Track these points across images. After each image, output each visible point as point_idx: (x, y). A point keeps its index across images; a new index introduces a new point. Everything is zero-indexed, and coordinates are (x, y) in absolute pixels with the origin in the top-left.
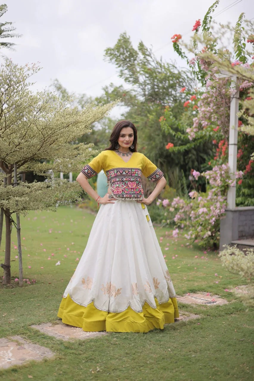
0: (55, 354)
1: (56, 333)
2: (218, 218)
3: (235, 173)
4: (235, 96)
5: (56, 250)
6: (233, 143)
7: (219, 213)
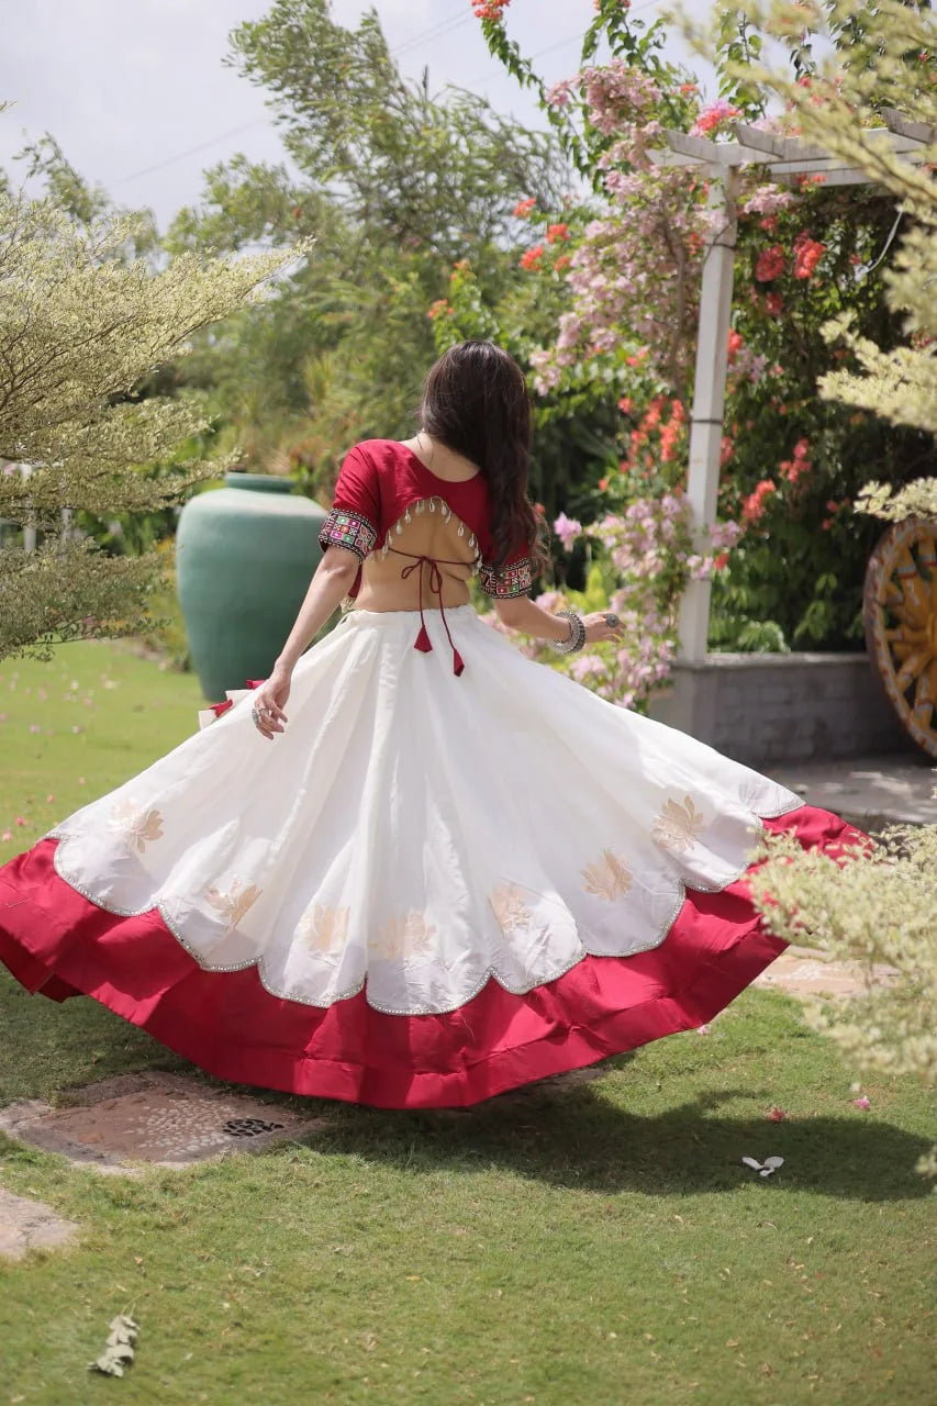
0: (75, 1227)
1: (70, 1140)
2: (643, 696)
3: (711, 529)
4: (721, 240)
5: (30, 802)
6: (707, 415)
7: (647, 678)
